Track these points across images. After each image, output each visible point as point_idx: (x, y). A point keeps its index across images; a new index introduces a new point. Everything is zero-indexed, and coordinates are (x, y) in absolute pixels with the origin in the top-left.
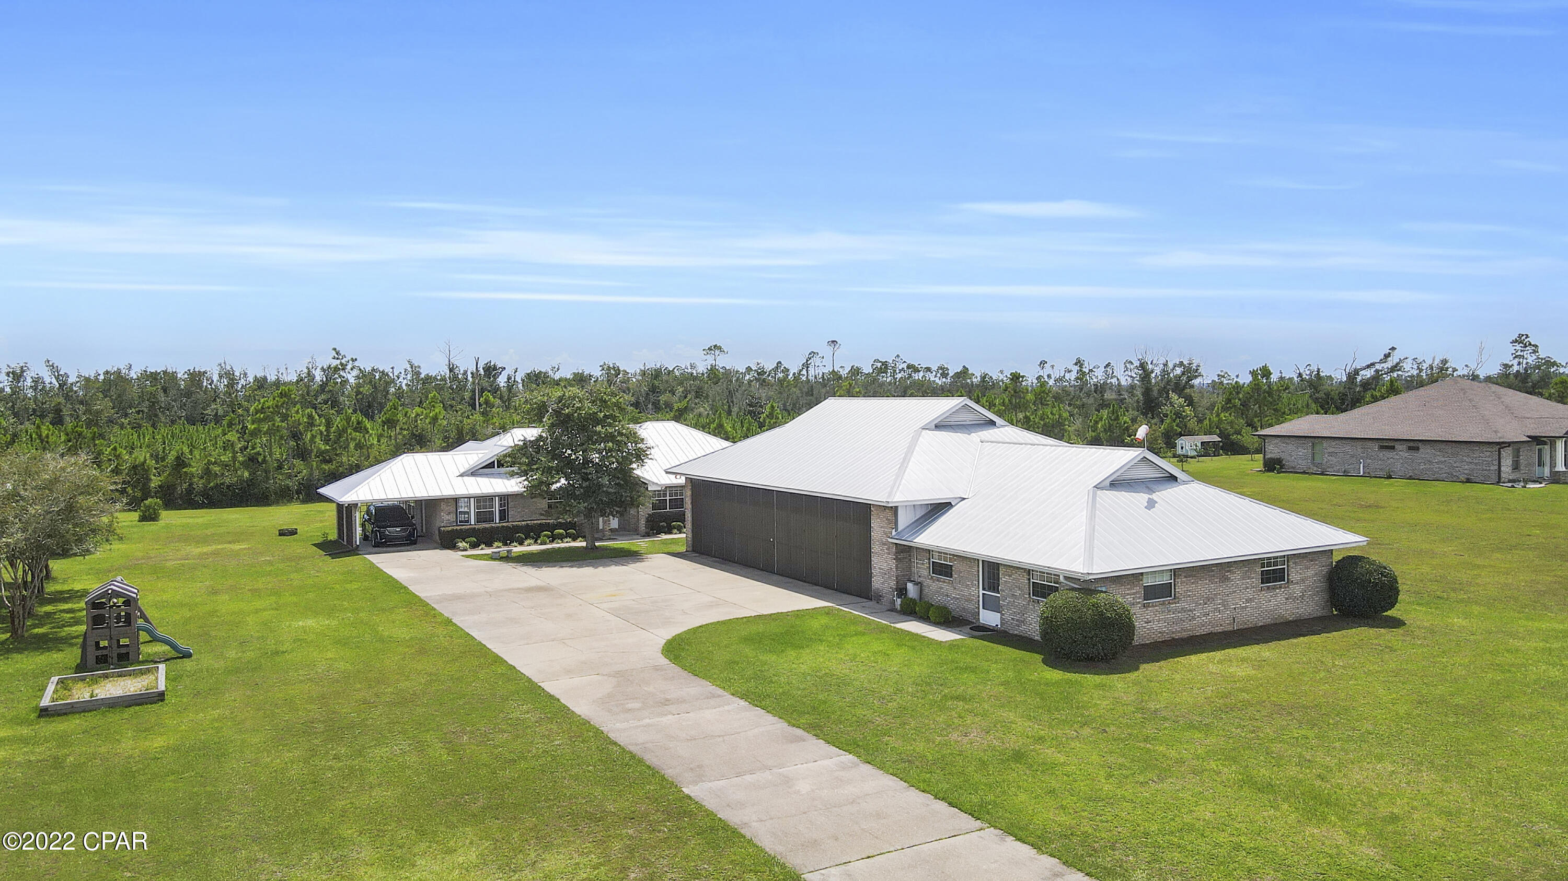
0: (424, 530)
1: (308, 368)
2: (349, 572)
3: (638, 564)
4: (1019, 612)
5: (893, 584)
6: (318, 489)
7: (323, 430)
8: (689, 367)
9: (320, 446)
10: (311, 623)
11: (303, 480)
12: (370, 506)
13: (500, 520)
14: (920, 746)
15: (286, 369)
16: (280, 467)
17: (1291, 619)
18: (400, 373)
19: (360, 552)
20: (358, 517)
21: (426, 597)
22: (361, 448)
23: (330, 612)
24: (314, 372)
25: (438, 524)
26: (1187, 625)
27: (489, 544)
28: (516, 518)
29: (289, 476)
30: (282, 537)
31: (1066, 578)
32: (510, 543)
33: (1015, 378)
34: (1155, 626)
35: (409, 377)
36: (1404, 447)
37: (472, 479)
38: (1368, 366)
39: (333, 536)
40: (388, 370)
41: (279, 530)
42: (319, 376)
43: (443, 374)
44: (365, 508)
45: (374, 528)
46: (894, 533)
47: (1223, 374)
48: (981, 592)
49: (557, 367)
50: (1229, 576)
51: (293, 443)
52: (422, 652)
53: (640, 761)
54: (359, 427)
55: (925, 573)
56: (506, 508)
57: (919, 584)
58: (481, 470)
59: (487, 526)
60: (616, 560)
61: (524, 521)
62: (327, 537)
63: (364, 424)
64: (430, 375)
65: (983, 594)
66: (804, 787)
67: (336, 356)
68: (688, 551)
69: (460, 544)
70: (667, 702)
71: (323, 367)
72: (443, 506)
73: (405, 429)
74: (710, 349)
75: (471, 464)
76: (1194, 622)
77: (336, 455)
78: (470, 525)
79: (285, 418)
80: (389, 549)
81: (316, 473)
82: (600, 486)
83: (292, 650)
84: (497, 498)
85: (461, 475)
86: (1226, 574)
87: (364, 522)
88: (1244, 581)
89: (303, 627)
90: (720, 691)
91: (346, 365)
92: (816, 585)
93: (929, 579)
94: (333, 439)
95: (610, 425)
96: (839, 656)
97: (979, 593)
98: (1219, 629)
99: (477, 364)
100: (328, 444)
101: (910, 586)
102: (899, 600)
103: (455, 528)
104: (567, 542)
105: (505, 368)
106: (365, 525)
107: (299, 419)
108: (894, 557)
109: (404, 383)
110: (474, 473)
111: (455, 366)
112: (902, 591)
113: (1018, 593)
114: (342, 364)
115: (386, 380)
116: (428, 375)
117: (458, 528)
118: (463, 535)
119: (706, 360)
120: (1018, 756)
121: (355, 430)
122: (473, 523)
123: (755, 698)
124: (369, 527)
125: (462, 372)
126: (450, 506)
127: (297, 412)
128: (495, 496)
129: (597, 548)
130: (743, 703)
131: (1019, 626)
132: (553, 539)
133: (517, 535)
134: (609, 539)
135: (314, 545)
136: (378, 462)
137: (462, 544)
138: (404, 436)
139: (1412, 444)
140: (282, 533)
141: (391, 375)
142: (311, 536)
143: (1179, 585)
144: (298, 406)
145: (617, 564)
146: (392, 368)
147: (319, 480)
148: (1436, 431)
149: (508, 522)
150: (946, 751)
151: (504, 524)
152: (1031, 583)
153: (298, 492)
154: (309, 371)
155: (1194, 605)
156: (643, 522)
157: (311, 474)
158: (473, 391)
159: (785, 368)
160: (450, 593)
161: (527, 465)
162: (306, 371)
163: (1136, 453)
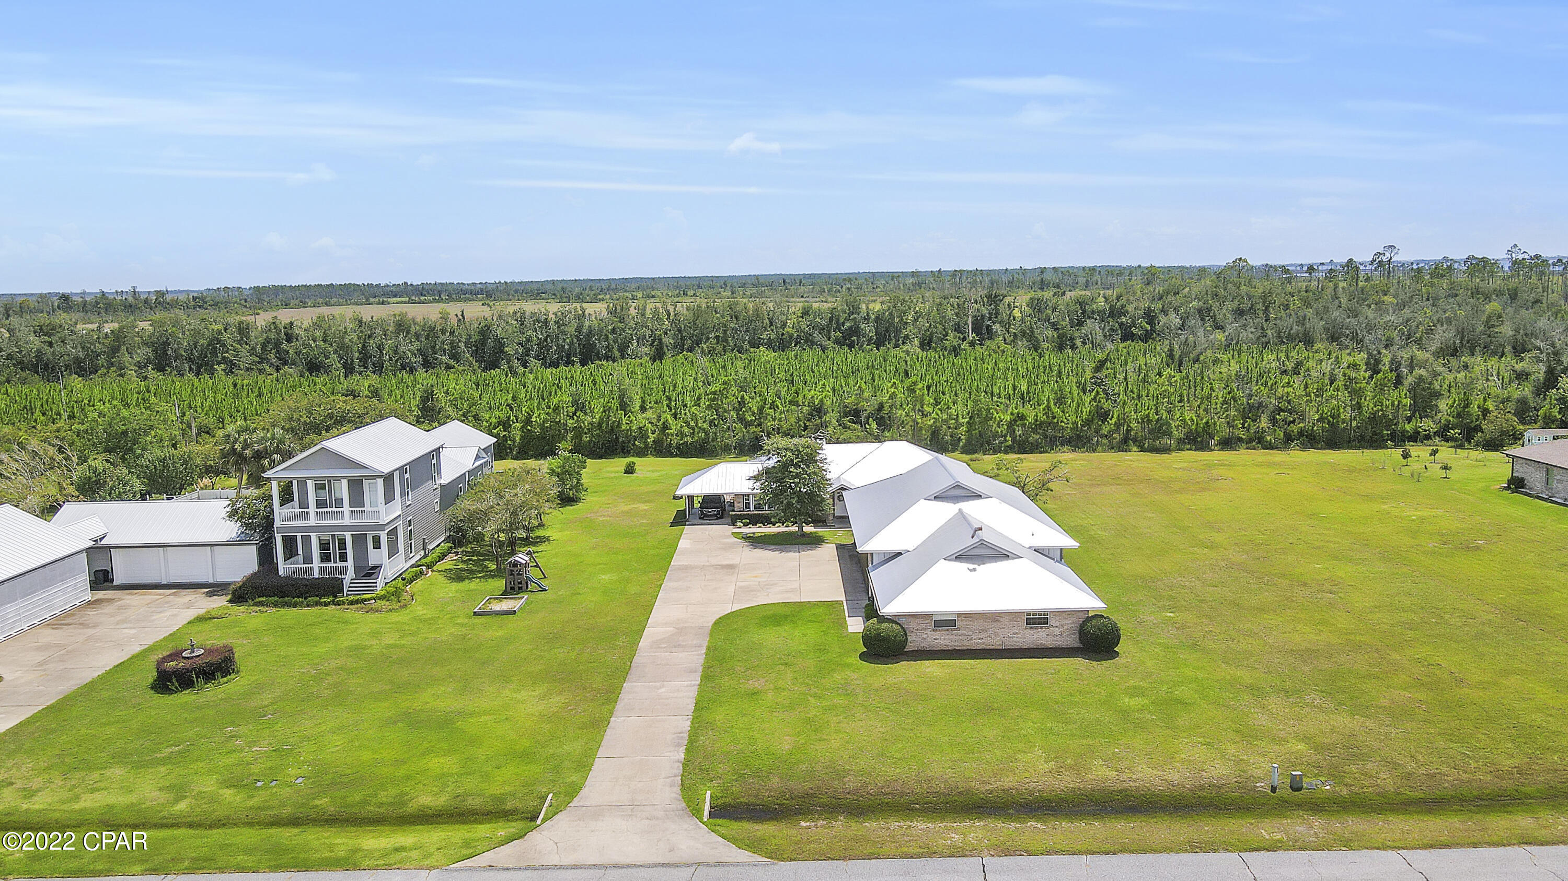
17: (1051, 646)
19: (687, 523)
26: (966, 643)
27: (755, 525)
34: (942, 641)
50: (999, 619)
53: (628, 671)
60: (802, 547)
69: (738, 524)
76: (971, 642)
78: (749, 511)
80: (705, 521)
85: (749, 479)
90: (706, 644)
98: (991, 647)
117: (740, 513)
118: (742, 518)
122: (752, 509)
126: (740, 498)
143: (960, 621)
155: (971, 633)
163: (976, 540)
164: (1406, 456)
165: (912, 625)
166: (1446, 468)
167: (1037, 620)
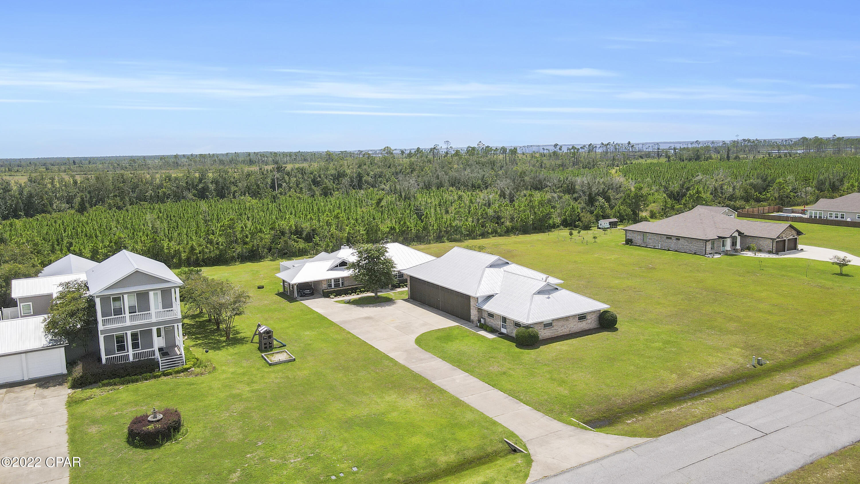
0: (317, 292)
3: (394, 306)
4: (511, 330)
5: (477, 319)
10: (308, 333)
13: (342, 287)
14: (483, 371)
17: (587, 329)
19: (299, 300)
20: (296, 288)
21: (335, 322)
25: (322, 289)
26: (556, 333)
28: (347, 286)
31: (522, 324)
34: (547, 334)
36: (675, 238)
37: (331, 272)
39: (282, 290)
41: (257, 286)
46: (477, 304)
48: (501, 324)
50: (569, 319)
53: (421, 376)
55: (486, 316)
56: (344, 282)
57: (484, 319)
58: (334, 268)
59: (338, 289)
66: (458, 381)
68: (409, 298)
69: (331, 296)
70: (422, 360)
72: (323, 282)
75: (330, 266)
76: (558, 332)
80: (308, 298)
84: (340, 279)
85: (328, 270)
88: (572, 320)
90: (434, 356)
92: (454, 315)
93: (487, 318)
96: (462, 344)
98: (565, 334)
101: (482, 319)
102: (479, 324)
103: (328, 290)
104: (366, 294)
108: (477, 311)
112: (479, 321)
113: (511, 325)
118: (331, 293)
120: (504, 373)
122: (333, 288)
123: (444, 358)
126: (325, 282)
129: (379, 297)
130: (440, 360)
131: (511, 334)
132: (361, 292)
133: (349, 292)
134: (380, 292)
135: (276, 294)
139: (677, 237)
140: (259, 288)
142: (271, 289)
143: (554, 323)
145: (388, 305)
148: (686, 233)
149: (345, 287)
150: (488, 372)
152: (514, 322)
155: (558, 328)
160: (342, 320)
163: (546, 283)
164: (571, 234)
165: (536, 329)
166: (595, 238)
167: (582, 317)
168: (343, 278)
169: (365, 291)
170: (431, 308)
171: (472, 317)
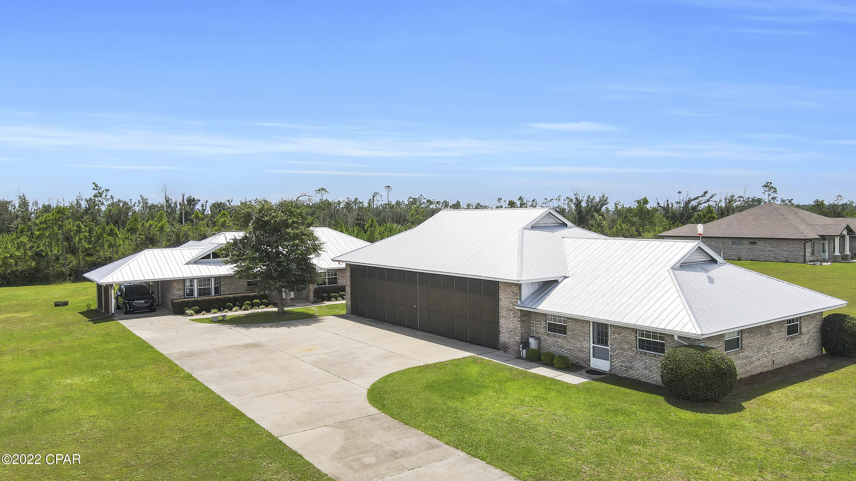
0: (160, 302)
1: (77, 200)
2: (107, 334)
3: (318, 324)
4: (628, 360)
5: (518, 339)
6: (84, 274)
7: (87, 235)
8: (308, 200)
9: (85, 245)
10: (76, 380)
11: (73, 268)
12: (121, 285)
13: (215, 294)
15: (64, 200)
16: (57, 259)
17: (802, 359)
18: (136, 203)
19: (115, 318)
20: (113, 294)
21: (169, 354)
22: (113, 247)
23: (93, 369)
24: (81, 202)
25: (171, 297)
26: (748, 368)
27: (208, 311)
28: (226, 293)
29: (64, 265)
30: (57, 308)
31: (679, 337)
32: (223, 310)
33: (511, 204)
35: (141, 205)
36: (747, 242)
37: (195, 266)
38: (695, 199)
39: (94, 306)
40: (128, 201)
41: (55, 302)
42: (84, 204)
43: (162, 203)
44: (117, 288)
45: (125, 301)
46: (519, 303)
47: (617, 203)
48: (592, 345)
49: (231, 200)
50: (771, 331)
51: (66, 244)
52: (172, 406)
54: (112, 233)
55: (543, 331)
56: (219, 285)
57: (538, 339)
58: (201, 260)
59: (206, 298)
60: (300, 321)
61: (232, 294)
62: (90, 307)
63: (115, 231)
64: (154, 204)
65: (593, 346)
67: (95, 188)
68: (348, 314)
69: (188, 311)
71: (86, 199)
72: (175, 285)
73: (142, 235)
74: (319, 190)
75: (194, 256)
76: (752, 365)
77: (96, 251)
78: (194, 297)
79: (60, 227)
80: (136, 315)
81: (82, 263)
82: (289, 270)
83: (61, 408)
84: (213, 279)
85: (188, 264)
86: (769, 330)
87: (117, 296)
88: (778, 334)
89: (71, 385)
91: (102, 194)
92: (453, 338)
93: (546, 335)
94: (93, 241)
95: (297, 228)
97: (590, 346)
98: (765, 369)
99: (183, 197)
100: (90, 244)
101: (532, 341)
102: (524, 351)
103: (184, 300)
104: (262, 308)
105: (200, 200)
106: (118, 298)
107: (70, 228)
108: (520, 319)
109: (137, 209)
110: (196, 262)
111: (170, 199)
112: (525, 344)
113: (626, 346)
114: (99, 193)
115: (127, 207)
116: (152, 204)
117: (186, 300)
118: (189, 305)
119: (317, 196)
121: (109, 235)
122: (196, 296)
124: (121, 300)
125: (174, 202)
126: (180, 285)
127: (69, 224)
128: (211, 278)
129: (285, 312)
131: (627, 371)
132: (253, 306)
133: (228, 304)
134: (291, 305)
135: (81, 313)
136: (124, 255)
137: (189, 312)
138: (142, 239)
139: (751, 241)
140: (57, 305)
141: (130, 204)
142: (78, 307)
143: (745, 339)
144: (70, 220)
145: (303, 324)
146: (130, 200)
147: (84, 267)
148: (766, 232)
149: (220, 295)
151: (218, 297)
152: (638, 339)
153: (70, 275)
154: (78, 201)
155: (752, 353)
156: (312, 293)
157: (79, 263)
158: (181, 214)
159: (359, 201)
160: (187, 350)
161: (238, 256)
162: (76, 201)
163: (697, 242)
167: (791, 328)
168: (218, 279)
169: (261, 305)
170: (398, 328)
171: (504, 337)
